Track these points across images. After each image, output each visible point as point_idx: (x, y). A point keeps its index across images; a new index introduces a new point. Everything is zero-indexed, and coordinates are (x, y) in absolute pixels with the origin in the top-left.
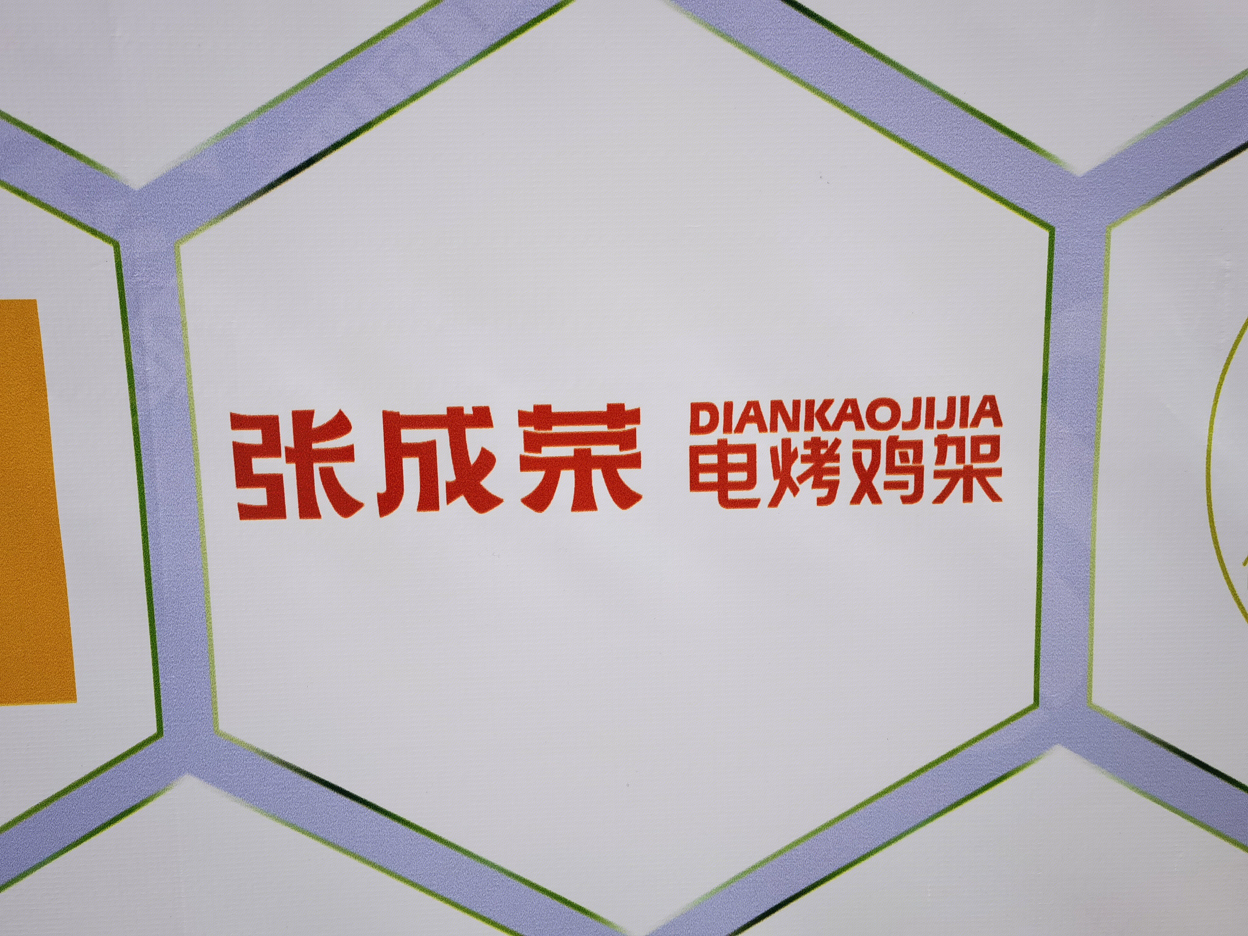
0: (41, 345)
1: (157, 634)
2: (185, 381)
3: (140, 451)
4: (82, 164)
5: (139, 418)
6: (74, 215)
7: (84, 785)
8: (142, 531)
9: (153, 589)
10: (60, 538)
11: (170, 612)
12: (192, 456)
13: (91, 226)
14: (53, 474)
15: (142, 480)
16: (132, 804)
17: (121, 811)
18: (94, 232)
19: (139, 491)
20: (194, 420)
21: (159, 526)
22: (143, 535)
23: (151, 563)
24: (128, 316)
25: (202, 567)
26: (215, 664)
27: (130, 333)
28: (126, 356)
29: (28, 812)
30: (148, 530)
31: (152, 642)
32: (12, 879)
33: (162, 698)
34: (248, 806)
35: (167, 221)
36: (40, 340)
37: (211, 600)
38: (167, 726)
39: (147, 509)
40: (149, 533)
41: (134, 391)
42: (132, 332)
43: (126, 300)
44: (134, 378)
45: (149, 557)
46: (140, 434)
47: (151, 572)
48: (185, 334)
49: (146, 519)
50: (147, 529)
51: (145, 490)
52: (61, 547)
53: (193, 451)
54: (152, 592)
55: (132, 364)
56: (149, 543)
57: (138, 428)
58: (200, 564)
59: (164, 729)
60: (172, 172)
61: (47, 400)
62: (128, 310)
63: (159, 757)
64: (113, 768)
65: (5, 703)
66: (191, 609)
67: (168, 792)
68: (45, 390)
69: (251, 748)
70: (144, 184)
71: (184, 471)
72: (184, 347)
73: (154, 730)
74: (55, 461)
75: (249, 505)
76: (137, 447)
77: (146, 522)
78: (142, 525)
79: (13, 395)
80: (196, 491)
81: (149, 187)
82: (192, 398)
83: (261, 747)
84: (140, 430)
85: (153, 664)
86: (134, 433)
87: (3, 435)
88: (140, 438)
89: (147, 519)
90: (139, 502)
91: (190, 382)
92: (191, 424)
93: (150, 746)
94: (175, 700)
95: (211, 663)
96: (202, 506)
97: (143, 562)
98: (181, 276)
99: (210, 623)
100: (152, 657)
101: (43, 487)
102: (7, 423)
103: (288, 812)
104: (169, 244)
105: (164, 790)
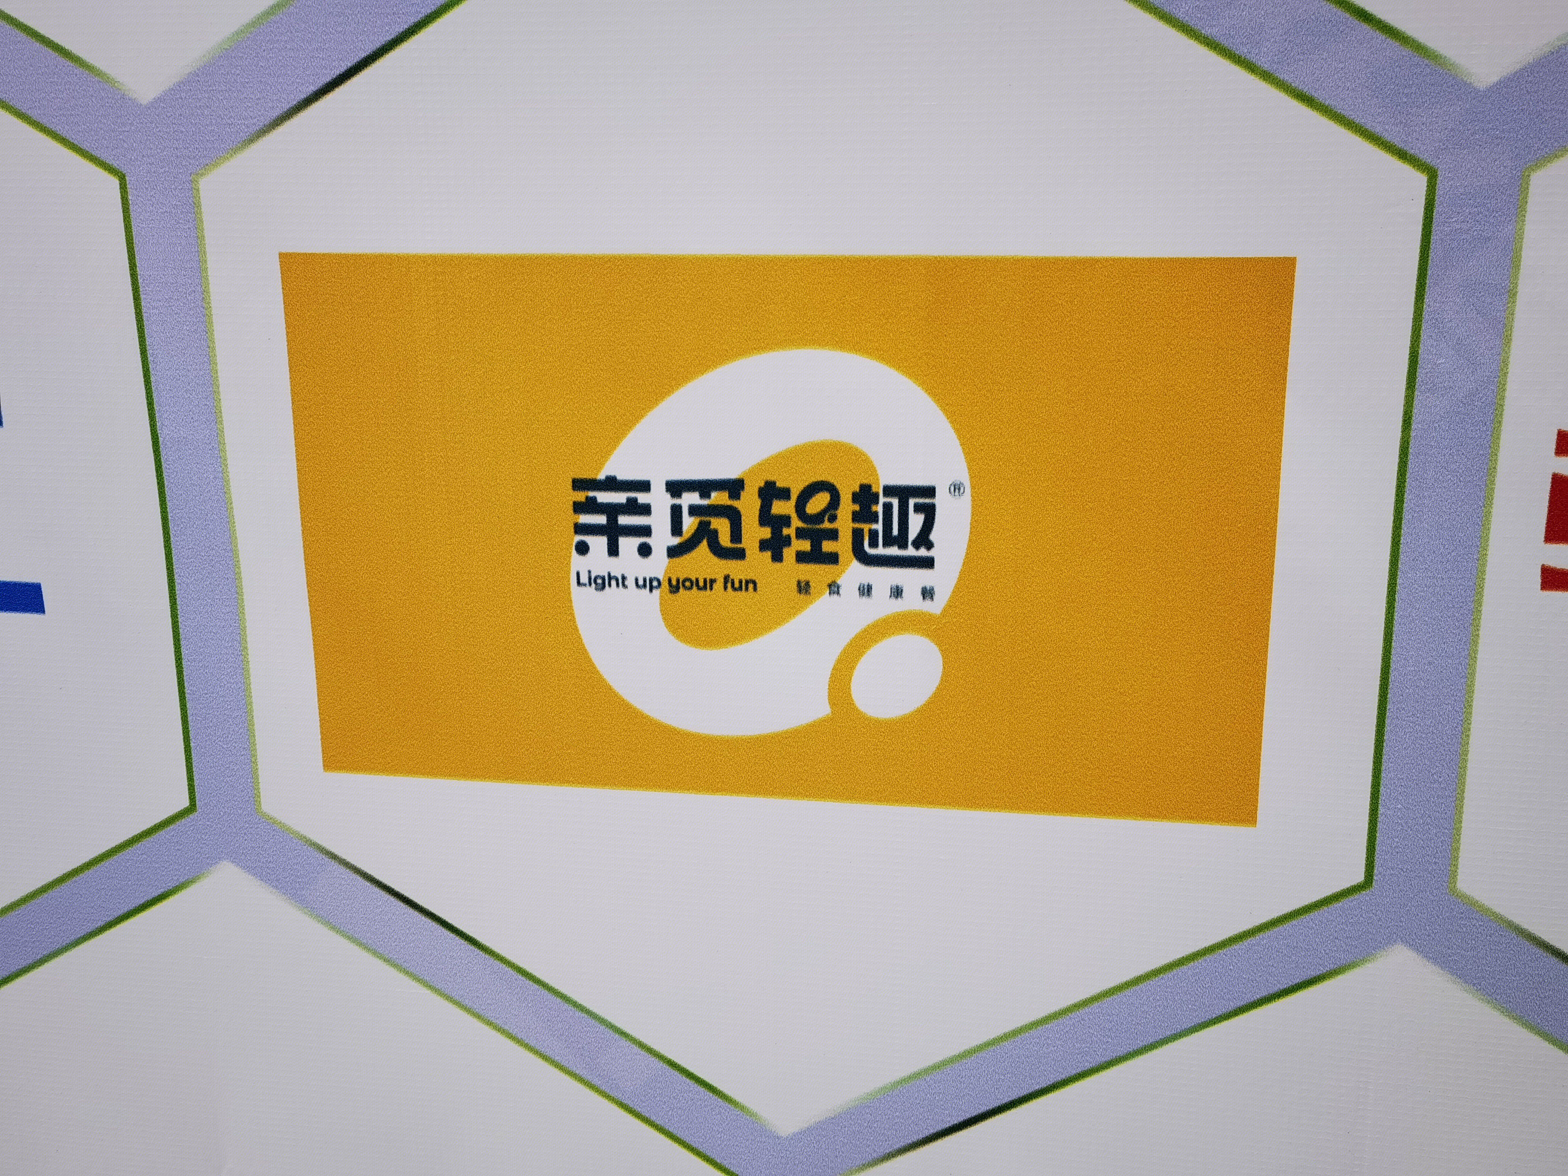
0: (1289, 324)
1: (1385, 744)
2: (1496, 380)
3: (1405, 481)
4: (1406, 51)
5: (1413, 434)
6: (1378, 129)
7: (1250, 939)
8: (1388, 597)
9: (1390, 680)
10: (1270, 600)
11: (1409, 715)
12: (1483, 492)
13: (1401, 145)
14: (1276, 510)
15: (1400, 524)
16: (1313, 973)
17: (1298, 981)
18: (1402, 155)
19: (1393, 539)
20: (1498, 438)
21: (1414, 591)
22: (1388, 603)
23: (1393, 644)
24: (1428, 281)
25: (1469, 654)
26: (1465, 795)
27: (1425, 307)
28: (1411, 342)
29: (1168, 965)
30: (1396, 596)
31: (1377, 754)
32: (1134, 1050)
33: (1378, 835)
34: (1482, 1000)
35: (1519, 136)
36: (1289, 318)
37: (1474, 703)
38: (1380, 873)
39: (1400, 566)
40: (1397, 600)
41: (1413, 393)
42: (1429, 306)
43: (1430, 258)
44: (1417, 374)
45: (1392, 634)
46: (1410, 457)
47: (1391, 657)
48: (1510, 309)
49: (1396, 581)
50: (1395, 594)
51: (1402, 538)
52: (1269, 613)
53: (1486, 485)
54: (1388, 683)
55: (1418, 354)
56: (1396, 614)
57: (1408, 448)
58: (1466, 650)
59: (1375, 878)
60: (1542, 60)
61: (1284, 403)
62: (1429, 272)
63: (1361, 916)
64: (1294, 922)
65: (1159, 817)
66: (1441, 713)
67: (1368, 965)
68: (1284, 389)
69: (1500, 918)
70: (1495, 79)
71: (1465, 514)
72: (1504, 330)
73: (1360, 878)
74: (1282, 491)
75: (1559, 570)
76: (1401, 475)
77: (1396, 584)
78: (1388, 588)
79: (1239, 395)
80: (1479, 544)
81: (1502, 85)
82: (1501, 405)
83: (1517, 920)
84: (1410, 450)
85: (1372, 786)
86: (1400, 455)
87: (1216, 451)
88: (1409, 463)
89: (1398, 580)
90: (1391, 554)
91: (1502, 382)
92: (1492, 445)
93: (1351, 898)
94: (1397, 840)
95: (1458, 794)
96: (1484, 565)
97: (1382, 641)
98: (1523, 221)
99: (1468, 736)
100: (1373, 776)
101: (1260, 527)
102: (1225, 434)
103: (1542, 1015)
104: (1514, 172)
105: (1363, 961)
